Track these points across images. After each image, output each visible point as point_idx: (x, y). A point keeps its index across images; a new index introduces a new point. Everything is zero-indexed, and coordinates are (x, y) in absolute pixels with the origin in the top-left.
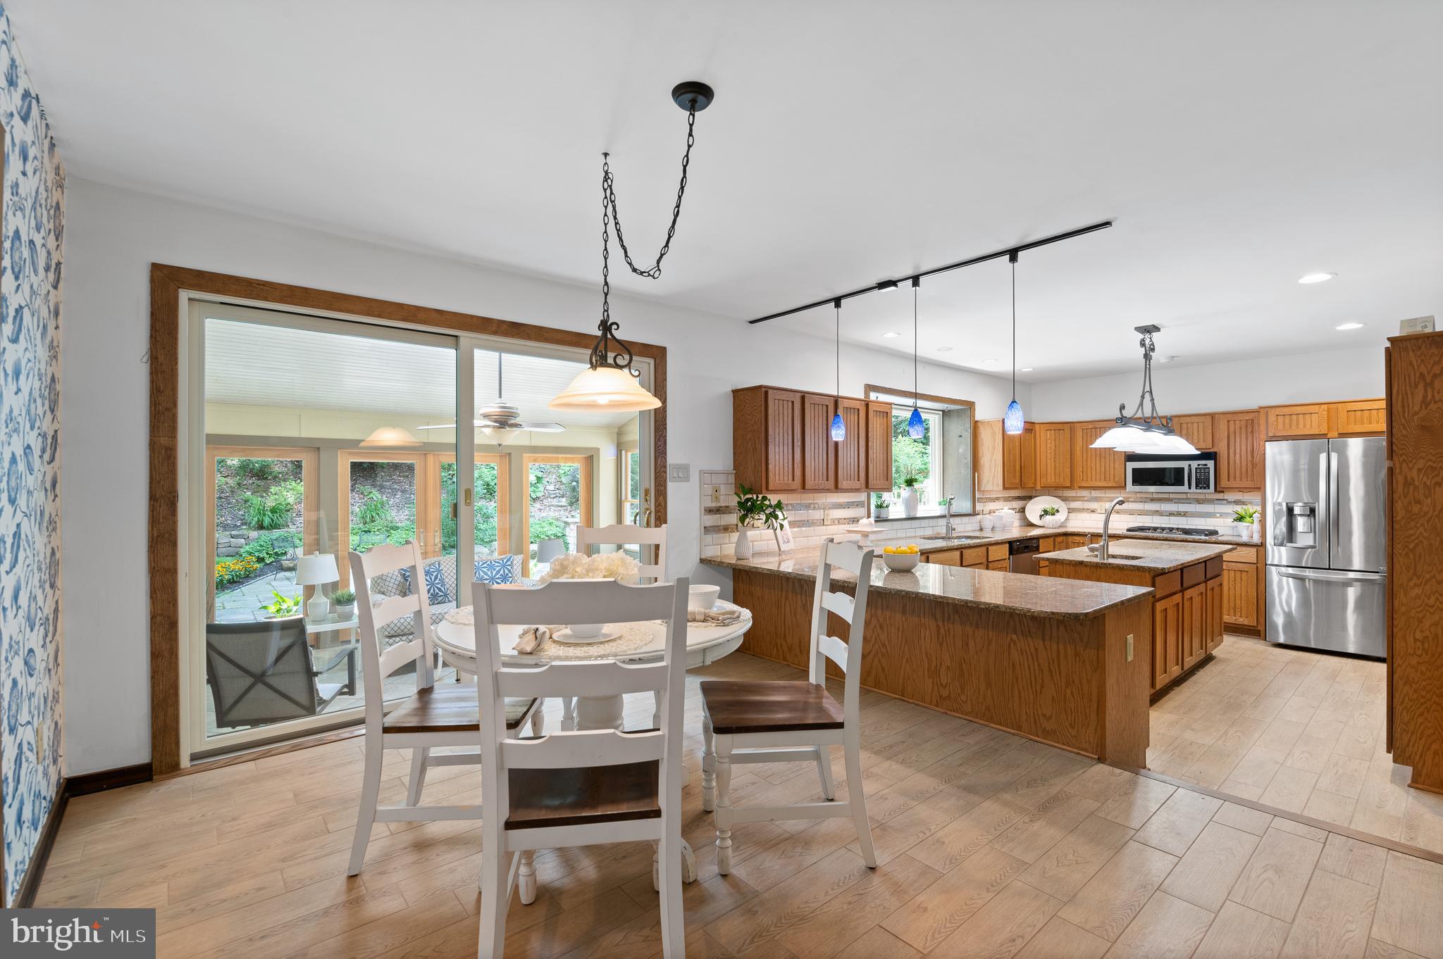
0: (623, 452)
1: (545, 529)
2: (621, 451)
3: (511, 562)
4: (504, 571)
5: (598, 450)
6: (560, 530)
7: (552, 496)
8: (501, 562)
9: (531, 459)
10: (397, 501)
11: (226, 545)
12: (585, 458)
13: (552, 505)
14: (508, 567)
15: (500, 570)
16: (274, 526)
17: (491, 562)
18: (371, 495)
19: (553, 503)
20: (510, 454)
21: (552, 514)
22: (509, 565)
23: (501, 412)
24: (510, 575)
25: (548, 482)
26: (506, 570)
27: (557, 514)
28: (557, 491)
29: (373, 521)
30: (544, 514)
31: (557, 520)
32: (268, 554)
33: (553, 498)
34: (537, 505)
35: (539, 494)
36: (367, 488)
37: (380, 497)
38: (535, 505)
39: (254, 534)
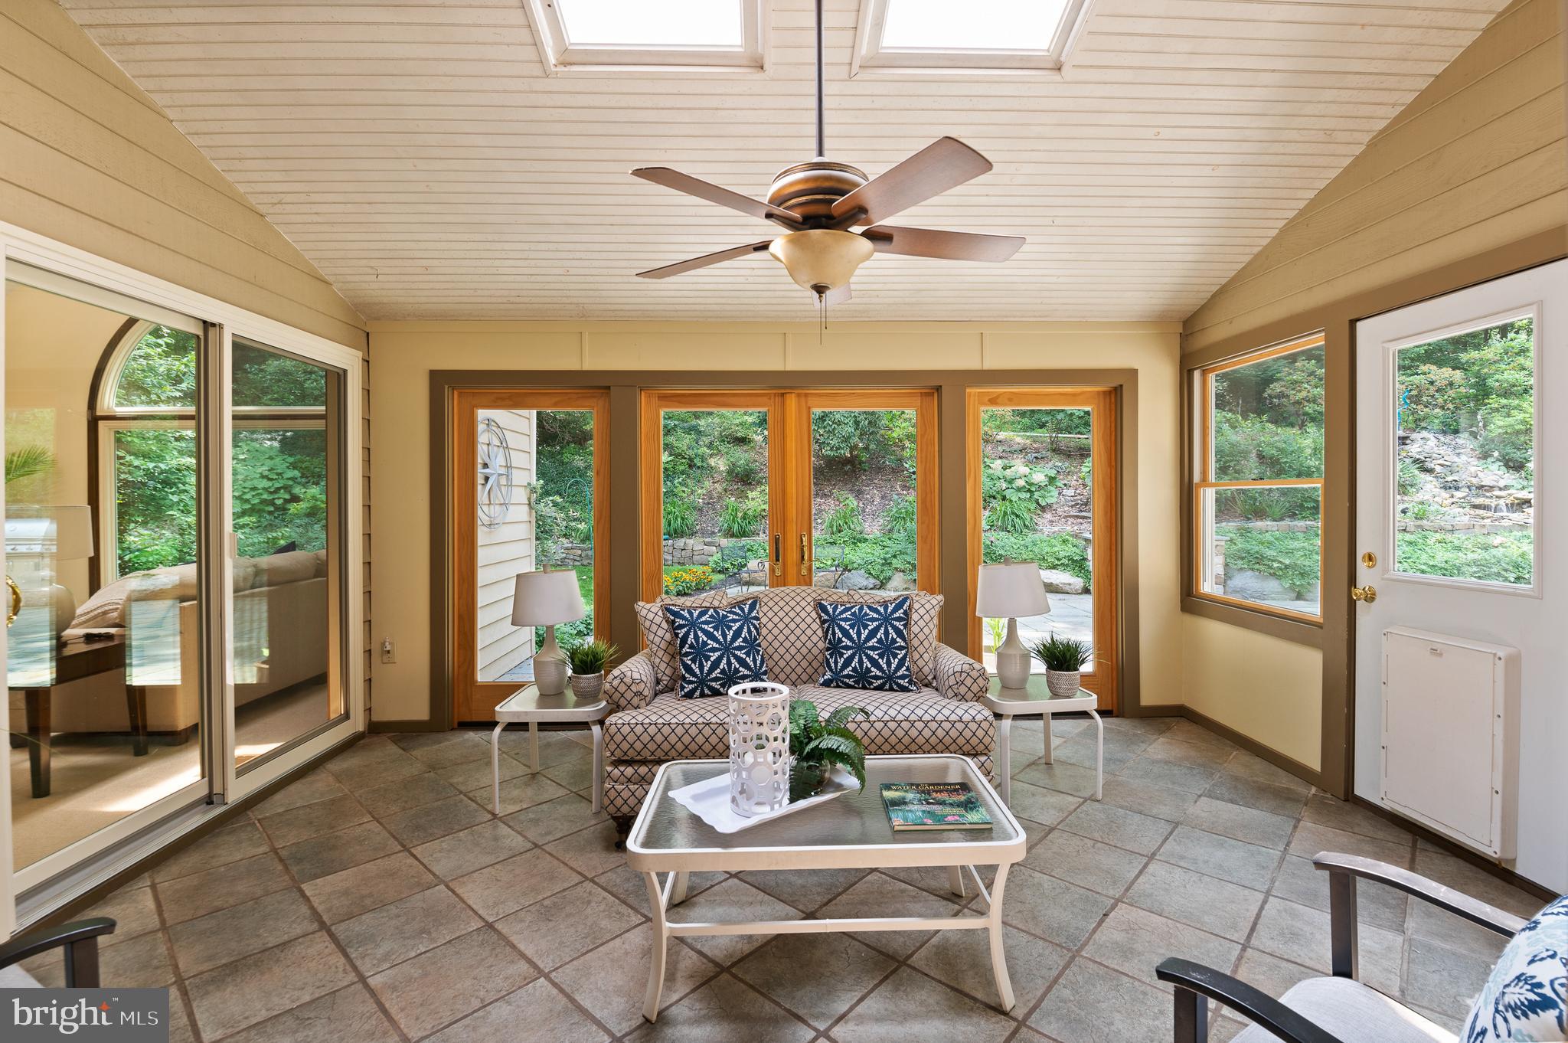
0: (1197, 374)
1: (1055, 549)
2: (1190, 372)
3: (905, 613)
4: (886, 633)
5: (1133, 373)
6: (1078, 551)
7: (1071, 503)
8: (882, 610)
9: (986, 399)
10: (874, 508)
11: (701, 552)
12: (1104, 392)
13: (1070, 516)
14: (897, 623)
15: (876, 630)
16: (743, 534)
17: (861, 609)
18: (847, 501)
19: (1072, 513)
20: (938, 389)
21: (1069, 528)
22: (899, 619)
23: (807, 180)
24: (900, 642)
25: (1065, 485)
26: (891, 631)
27: (1076, 528)
28: (1079, 497)
29: (840, 531)
30: (1056, 529)
31: (1076, 536)
32: (732, 564)
33: (1072, 506)
34: (1048, 516)
35: (1050, 501)
36: (845, 493)
37: (856, 503)
38: (1045, 516)
39: (725, 542)
